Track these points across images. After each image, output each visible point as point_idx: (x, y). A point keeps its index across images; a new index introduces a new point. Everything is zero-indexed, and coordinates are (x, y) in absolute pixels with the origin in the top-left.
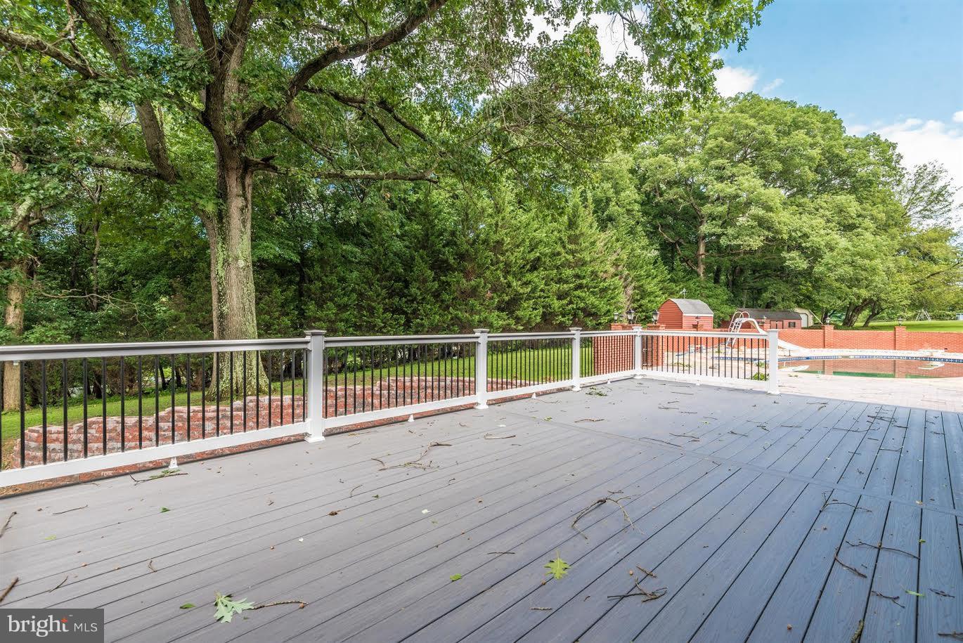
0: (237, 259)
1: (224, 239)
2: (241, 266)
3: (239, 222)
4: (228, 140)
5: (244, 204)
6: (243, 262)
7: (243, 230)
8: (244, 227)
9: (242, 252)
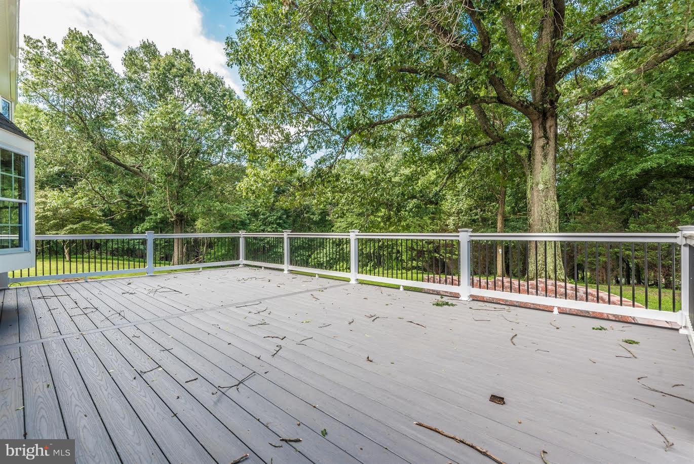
0: (537, 184)
1: (531, 172)
2: (540, 189)
3: (541, 157)
4: (519, 105)
5: (546, 142)
6: (542, 185)
7: (544, 161)
8: (545, 159)
9: (542, 178)
